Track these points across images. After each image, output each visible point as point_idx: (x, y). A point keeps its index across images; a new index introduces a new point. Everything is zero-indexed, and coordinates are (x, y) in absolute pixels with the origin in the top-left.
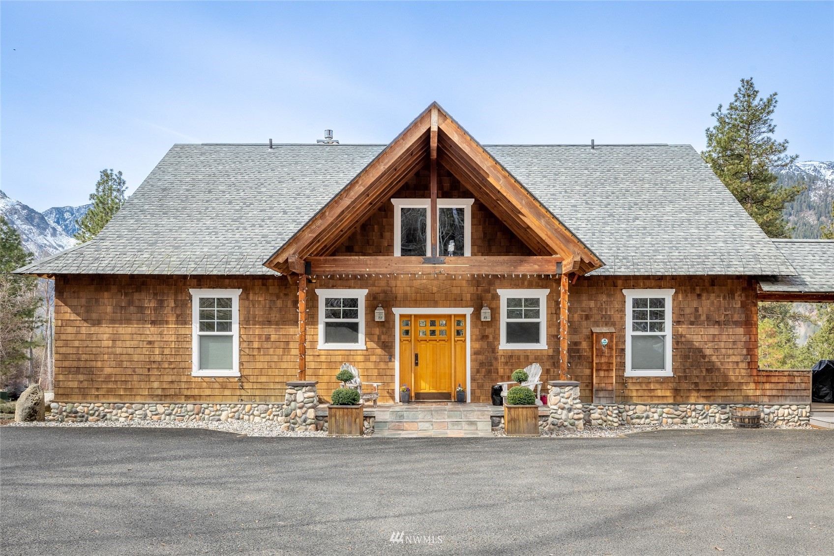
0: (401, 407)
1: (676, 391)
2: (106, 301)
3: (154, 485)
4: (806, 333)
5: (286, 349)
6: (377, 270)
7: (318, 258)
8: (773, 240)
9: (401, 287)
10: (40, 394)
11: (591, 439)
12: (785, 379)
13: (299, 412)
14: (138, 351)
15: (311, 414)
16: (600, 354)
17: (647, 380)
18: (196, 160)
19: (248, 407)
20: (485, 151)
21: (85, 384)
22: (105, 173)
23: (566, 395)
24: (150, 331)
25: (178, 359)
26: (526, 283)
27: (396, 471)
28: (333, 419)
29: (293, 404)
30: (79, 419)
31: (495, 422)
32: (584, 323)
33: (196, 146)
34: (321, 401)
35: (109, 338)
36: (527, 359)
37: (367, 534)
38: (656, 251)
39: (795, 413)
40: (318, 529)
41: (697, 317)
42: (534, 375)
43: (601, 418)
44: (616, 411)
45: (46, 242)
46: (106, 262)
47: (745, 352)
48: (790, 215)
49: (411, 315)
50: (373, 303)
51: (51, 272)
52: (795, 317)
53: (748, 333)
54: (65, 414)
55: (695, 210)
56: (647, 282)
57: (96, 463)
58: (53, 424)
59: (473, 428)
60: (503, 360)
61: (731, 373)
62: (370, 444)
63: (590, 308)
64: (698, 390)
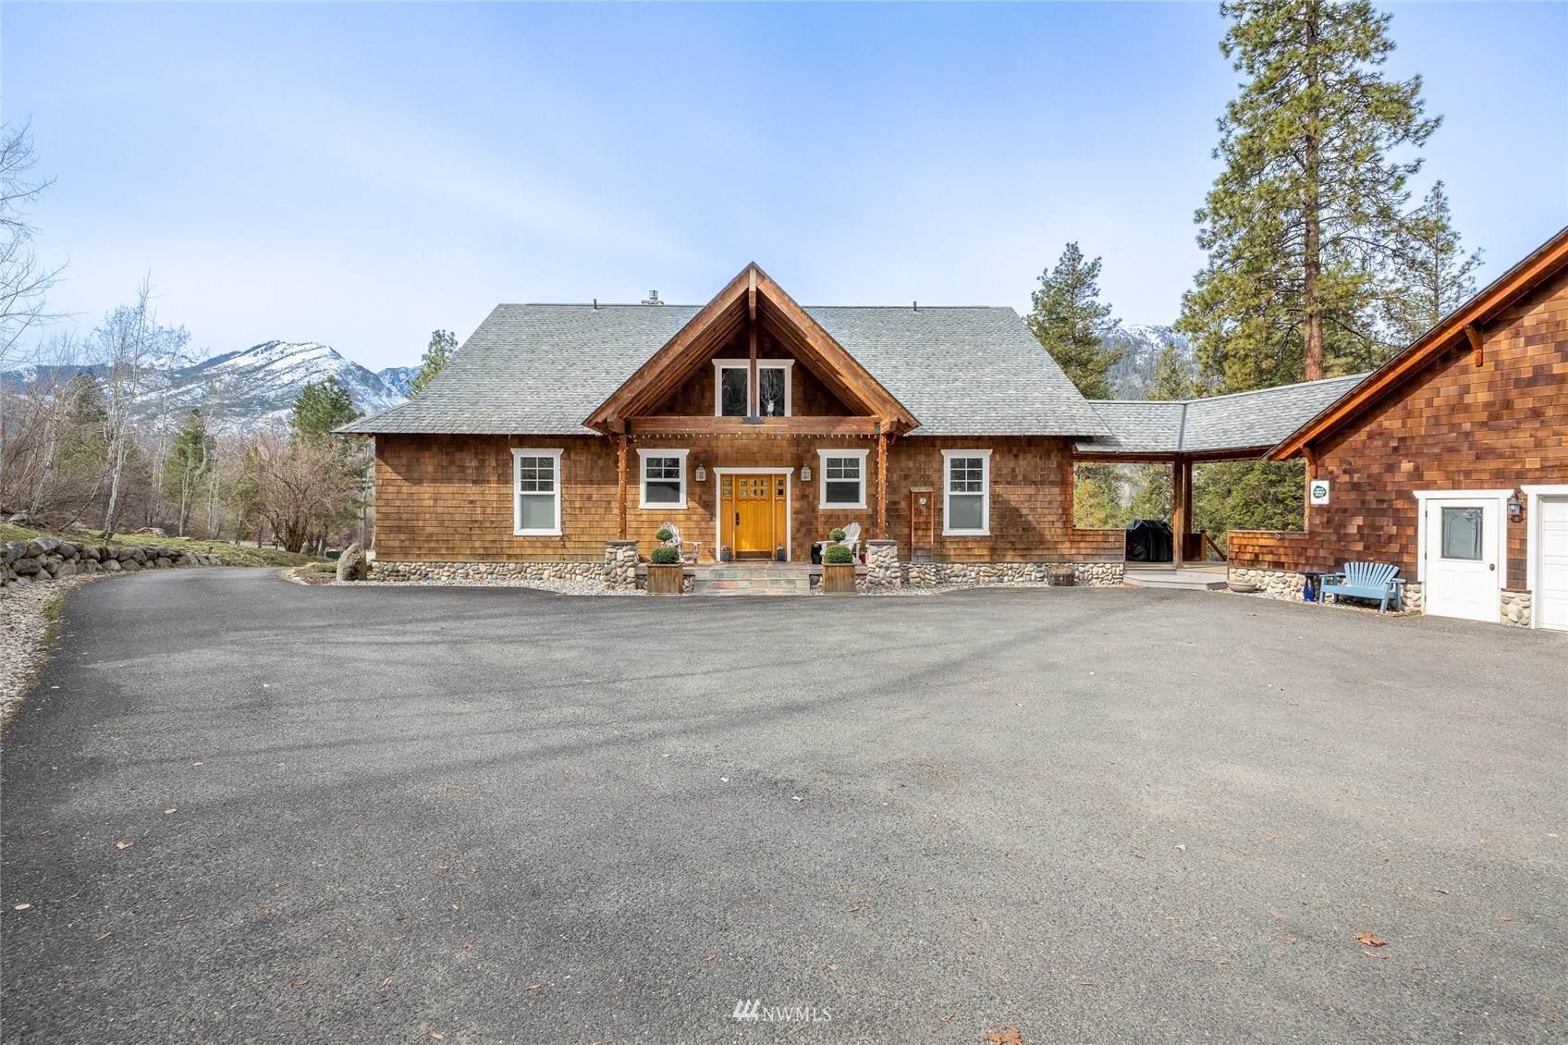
0: (721, 566)
1: (993, 550)
2: (427, 460)
3: (465, 642)
4: (1130, 494)
5: (608, 508)
6: (697, 430)
7: (638, 418)
8: (1090, 401)
9: (722, 447)
10: (362, 553)
11: (907, 597)
12: (1100, 538)
13: (619, 570)
14: (460, 510)
15: (631, 573)
16: (919, 513)
17: (964, 539)
18: (520, 320)
19: (570, 566)
20: (803, 311)
21: (407, 544)
22: (437, 333)
23: (884, 554)
24: (471, 489)
25: (500, 518)
26: (846, 443)
27: (709, 628)
28: (652, 577)
29: (613, 562)
30: (400, 578)
31: (813, 581)
32: (903, 483)
33: (520, 306)
34: (642, 560)
35: (431, 497)
36: (846, 518)
37: (672, 691)
38: (974, 412)
39: (1109, 571)
40: (623, 687)
41: (1014, 477)
42: (852, 535)
43: (919, 577)
44: (934, 570)
45: (381, 403)
46: (427, 421)
47: (1060, 511)
48: (1117, 378)
49: (732, 475)
50: (694, 462)
51: (371, 431)
52: (1118, 478)
53: (1064, 493)
54: (386, 573)
55: (1013, 371)
56: (965, 442)
57: (410, 621)
58: (374, 583)
59: (792, 586)
60: (823, 519)
61: (1047, 532)
62: (688, 602)
63: (909, 468)
64: (1015, 549)
